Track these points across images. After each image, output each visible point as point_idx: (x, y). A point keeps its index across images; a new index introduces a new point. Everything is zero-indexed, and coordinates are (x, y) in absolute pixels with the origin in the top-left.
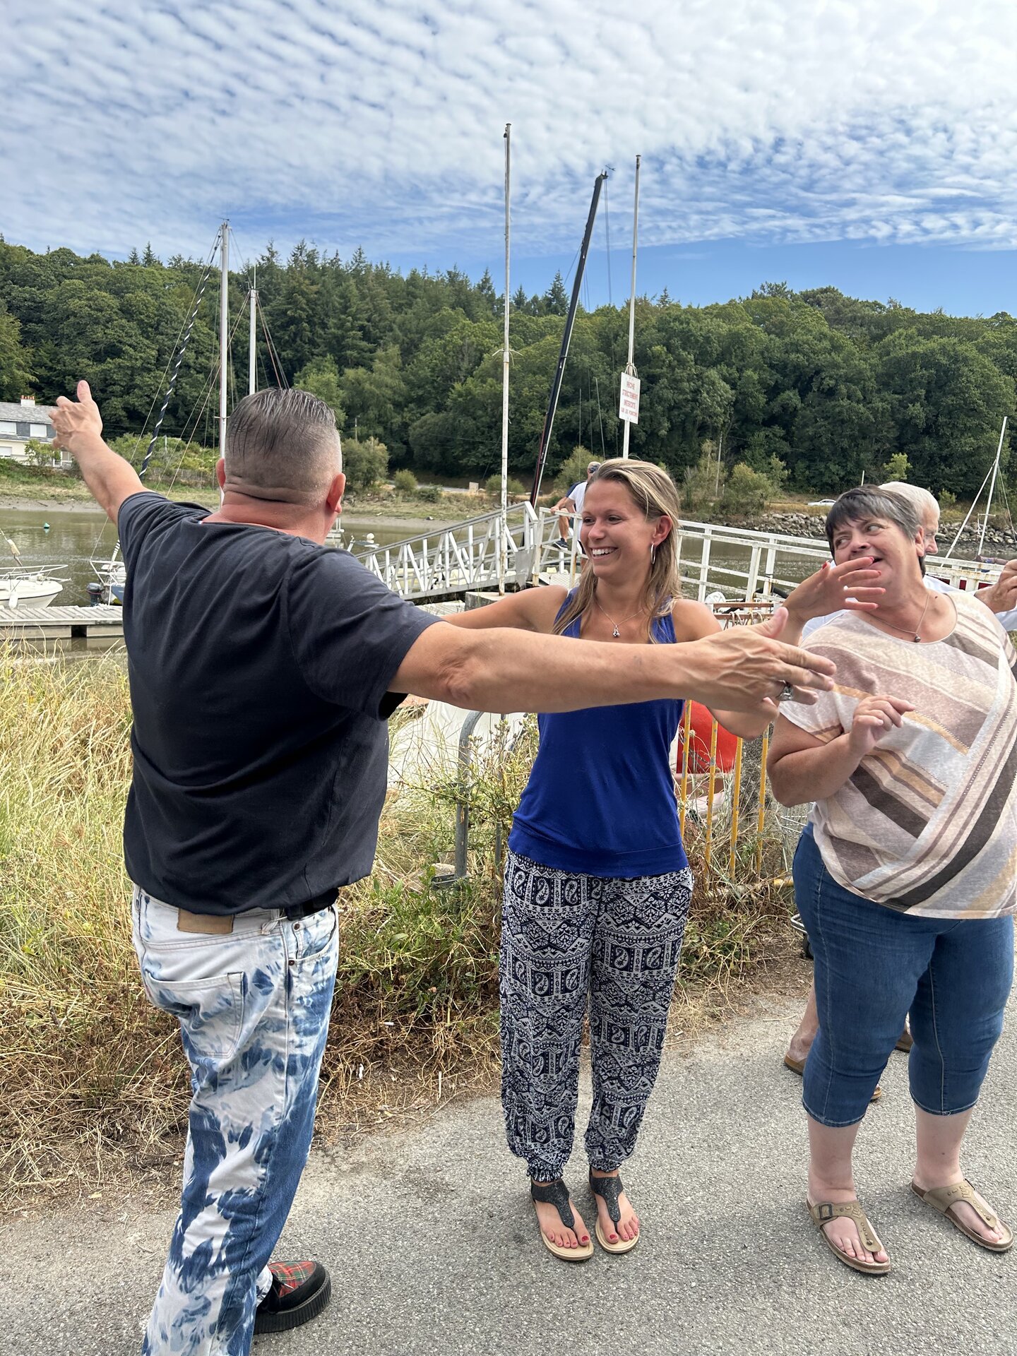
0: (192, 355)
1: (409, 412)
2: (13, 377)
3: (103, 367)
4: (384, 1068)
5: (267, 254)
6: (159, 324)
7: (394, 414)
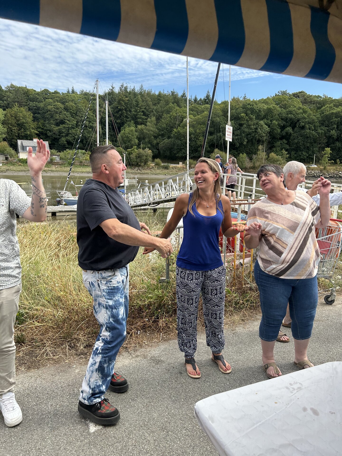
0: (88, 122)
1: (159, 139)
2: (31, 132)
3: (59, 127)
4: (146, 332)
5: (111, 88)
6: (77, 113)
7: (154, 140)
